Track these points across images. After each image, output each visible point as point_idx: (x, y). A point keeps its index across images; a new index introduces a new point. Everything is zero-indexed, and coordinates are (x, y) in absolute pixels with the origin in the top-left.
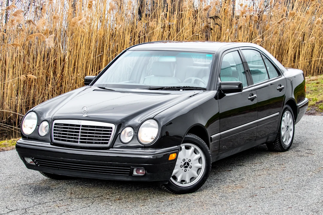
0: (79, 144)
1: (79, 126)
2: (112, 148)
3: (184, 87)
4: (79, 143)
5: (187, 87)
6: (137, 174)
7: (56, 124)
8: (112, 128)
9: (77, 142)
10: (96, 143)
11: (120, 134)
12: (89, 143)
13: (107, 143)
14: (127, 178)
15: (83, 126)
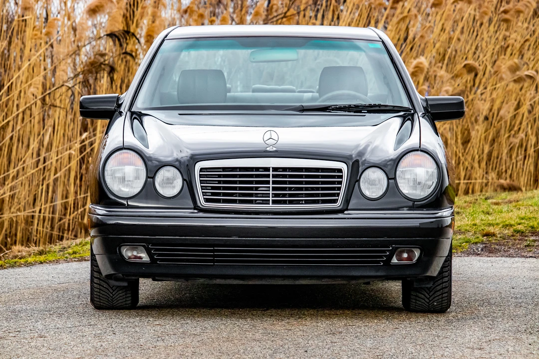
0: (271, 207)
1: (267, 169)
2: (347, 210)
3: (370, 106)
4: (271, 205)
5: (375, 106)
6: (397, 262)
7: (202, 170)
8: (340, 171)
9: (267, 202)
10: (307, 202)
11: (358, 181)
12: (291, 202)
13: (335, 201)
14: (377, 271)
15: (275, 169)
